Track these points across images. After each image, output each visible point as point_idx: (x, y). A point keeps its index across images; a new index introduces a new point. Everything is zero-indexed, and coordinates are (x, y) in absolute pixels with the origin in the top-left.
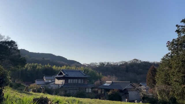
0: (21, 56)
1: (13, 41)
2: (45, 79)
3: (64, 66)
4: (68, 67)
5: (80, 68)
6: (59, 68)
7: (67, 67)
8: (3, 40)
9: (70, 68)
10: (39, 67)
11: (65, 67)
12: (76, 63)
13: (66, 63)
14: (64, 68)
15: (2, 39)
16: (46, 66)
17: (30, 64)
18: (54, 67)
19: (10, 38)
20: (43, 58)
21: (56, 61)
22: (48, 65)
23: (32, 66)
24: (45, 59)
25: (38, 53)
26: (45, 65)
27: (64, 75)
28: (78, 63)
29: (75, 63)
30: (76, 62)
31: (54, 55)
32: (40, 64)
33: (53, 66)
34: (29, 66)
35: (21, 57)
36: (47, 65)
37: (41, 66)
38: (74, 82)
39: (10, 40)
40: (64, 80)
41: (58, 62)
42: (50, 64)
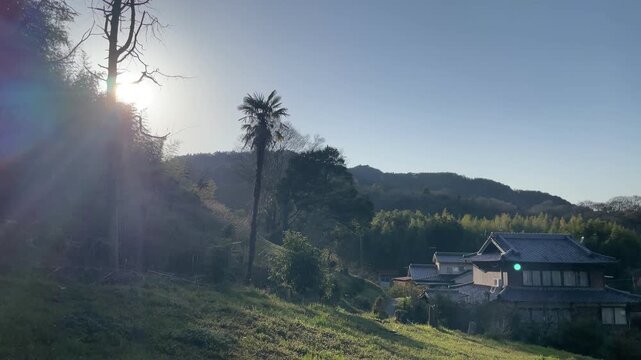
0: (356, 192)
1: (332, 149)
2: (437, 264)
3: (500, 215)
4: (518, 219)
5: (567, 221)
6: (485, 223)
7: (512, 218)
8: (306, 148)
9: (526, 221)
10: (417, 220)
11: (505, 217)
12: (549, 201)
13: (509, 204)
14: (501, 222)
15: (303, 144)
16: (437, 216)
17: (388, 214)
18: (466, 221)
19: (322, 140)
20: (427, 191)
21: (470, 199)
22: (444, 214)
23: (394, 219)
24: (432, 192)
25: (410, 174)
26: (433, 214)
27: (503, 253)
28: (557, 200)
29: (545, 202)
30: (547, 196)
31: (460, 177)
32: (418, 213)
33: (462, 216)
34: (387, 219)
35: (358, 196)
36: (440, 215)
37: (422, 219)
38: (547, 282)
39: (323, 147)
40: (505, 274)
41: (479, 199)
42: (450, 211)
